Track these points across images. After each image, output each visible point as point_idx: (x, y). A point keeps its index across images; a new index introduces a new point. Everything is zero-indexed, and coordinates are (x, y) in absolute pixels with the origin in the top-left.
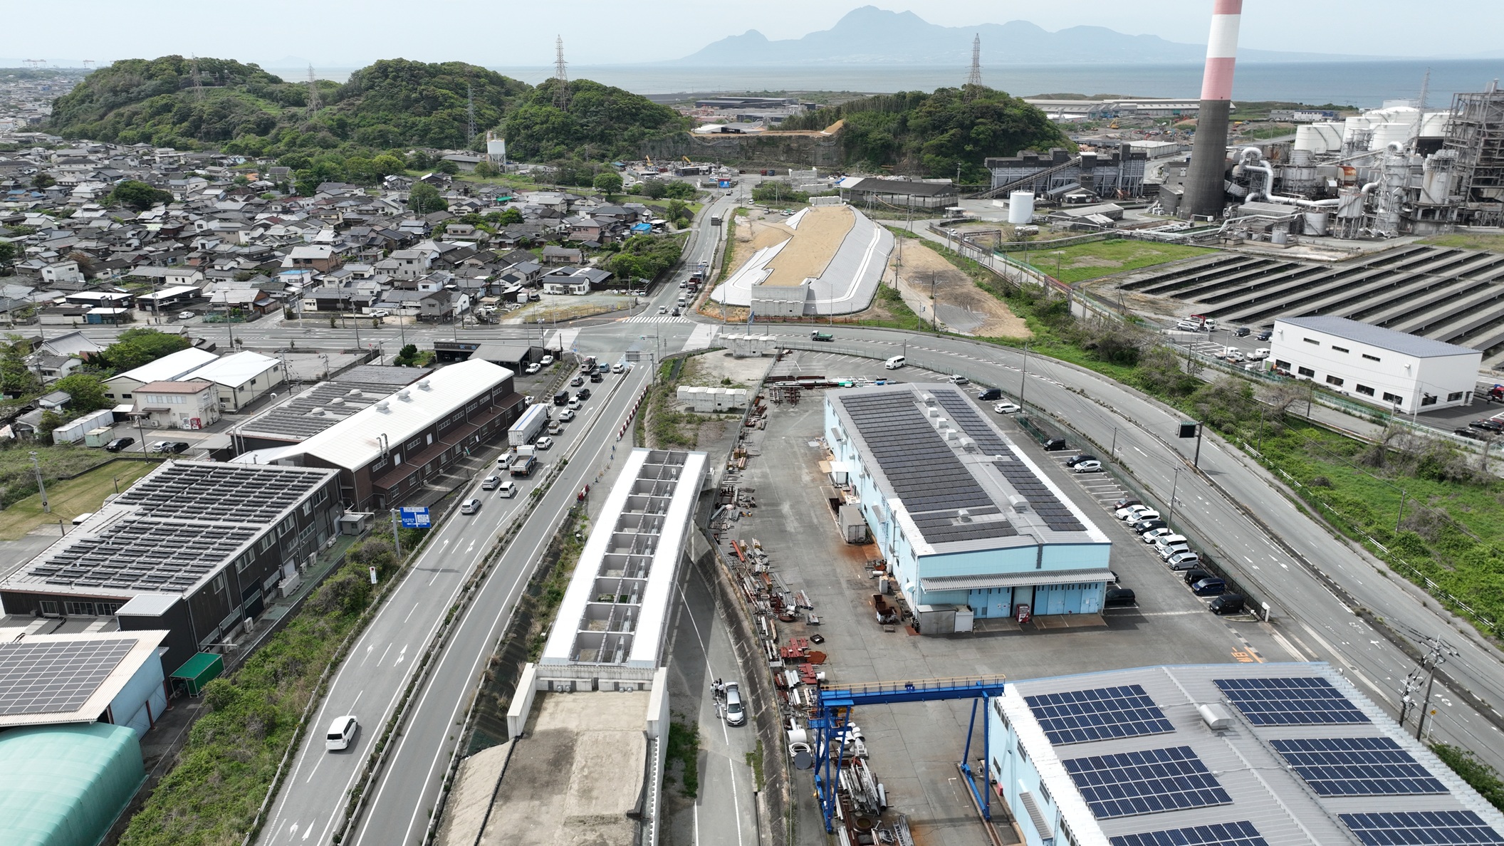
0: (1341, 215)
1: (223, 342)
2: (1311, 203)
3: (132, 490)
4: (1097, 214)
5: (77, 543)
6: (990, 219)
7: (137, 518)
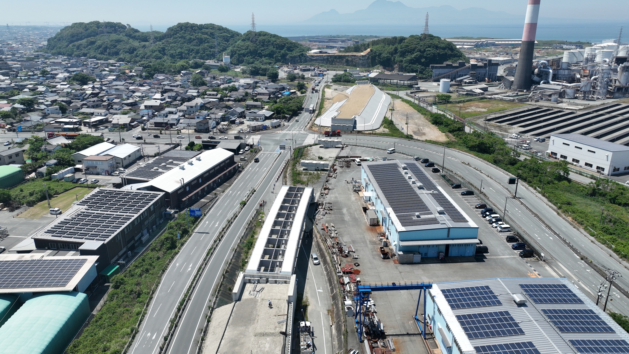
0: (581, 90)
1: (117, 140)
2: (569, 85)
3: (83, 199)
4: (477, 89)
5: (63, 220)
6: (431, 91)
7: (86, 211)
